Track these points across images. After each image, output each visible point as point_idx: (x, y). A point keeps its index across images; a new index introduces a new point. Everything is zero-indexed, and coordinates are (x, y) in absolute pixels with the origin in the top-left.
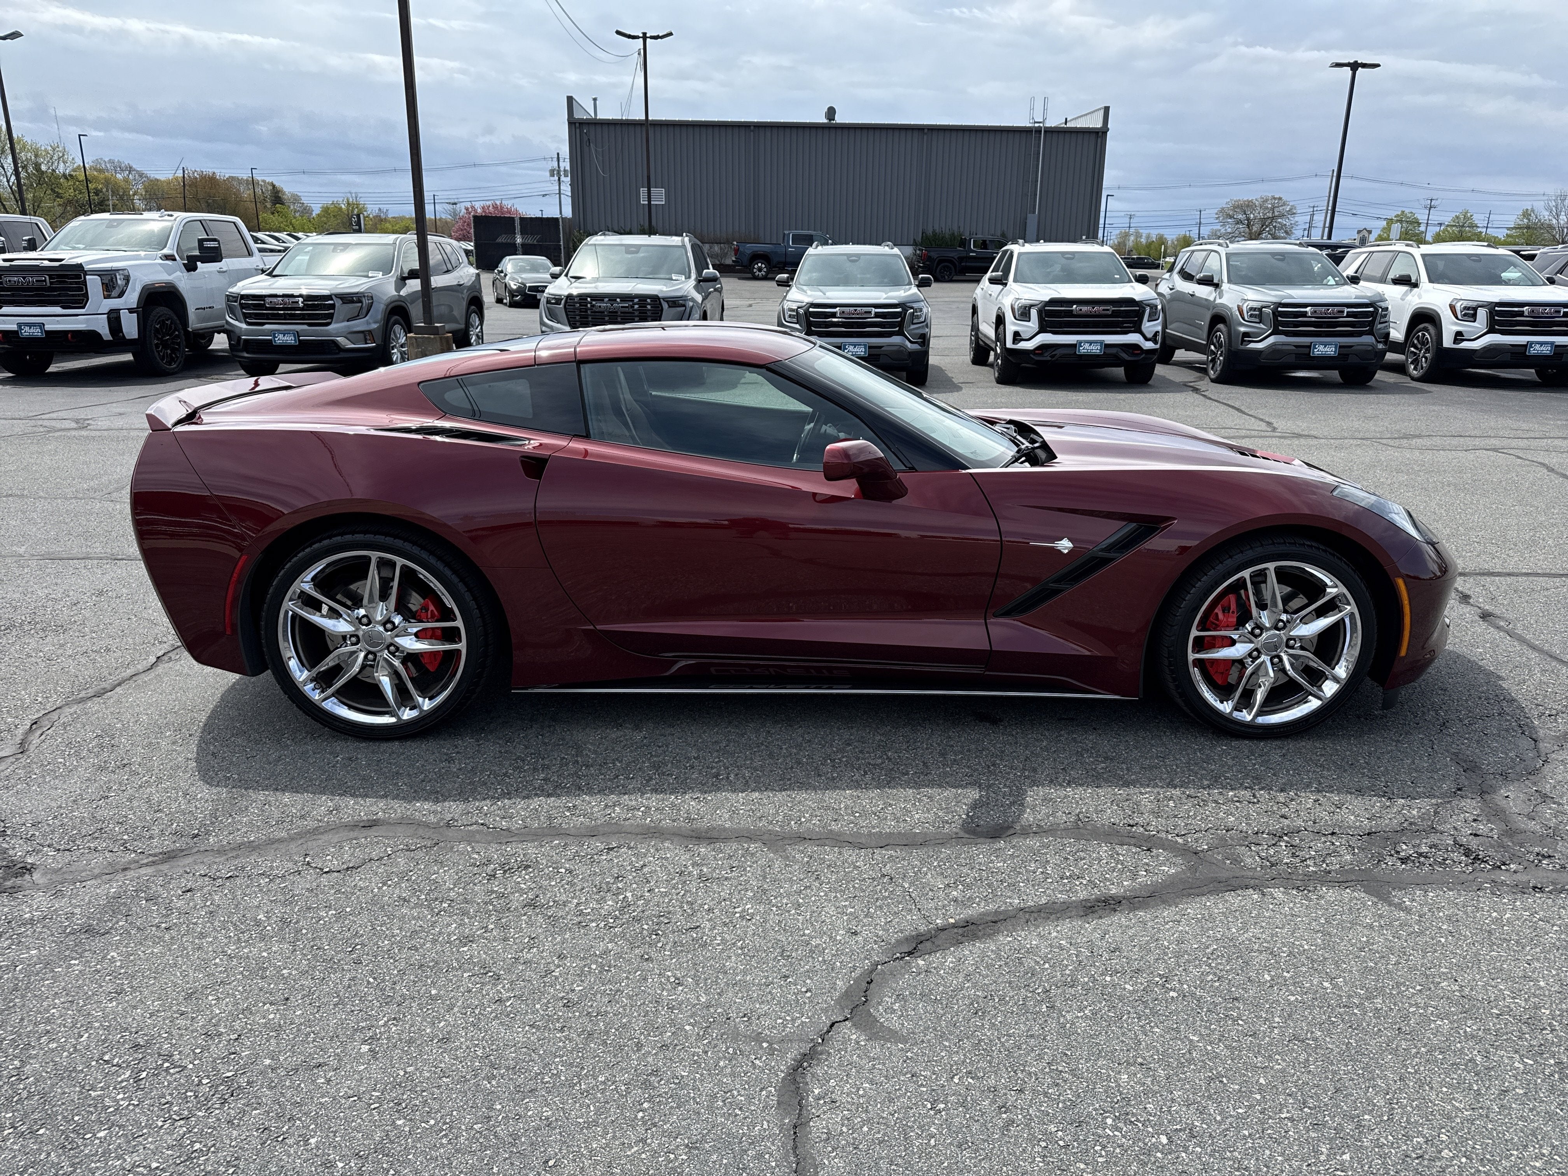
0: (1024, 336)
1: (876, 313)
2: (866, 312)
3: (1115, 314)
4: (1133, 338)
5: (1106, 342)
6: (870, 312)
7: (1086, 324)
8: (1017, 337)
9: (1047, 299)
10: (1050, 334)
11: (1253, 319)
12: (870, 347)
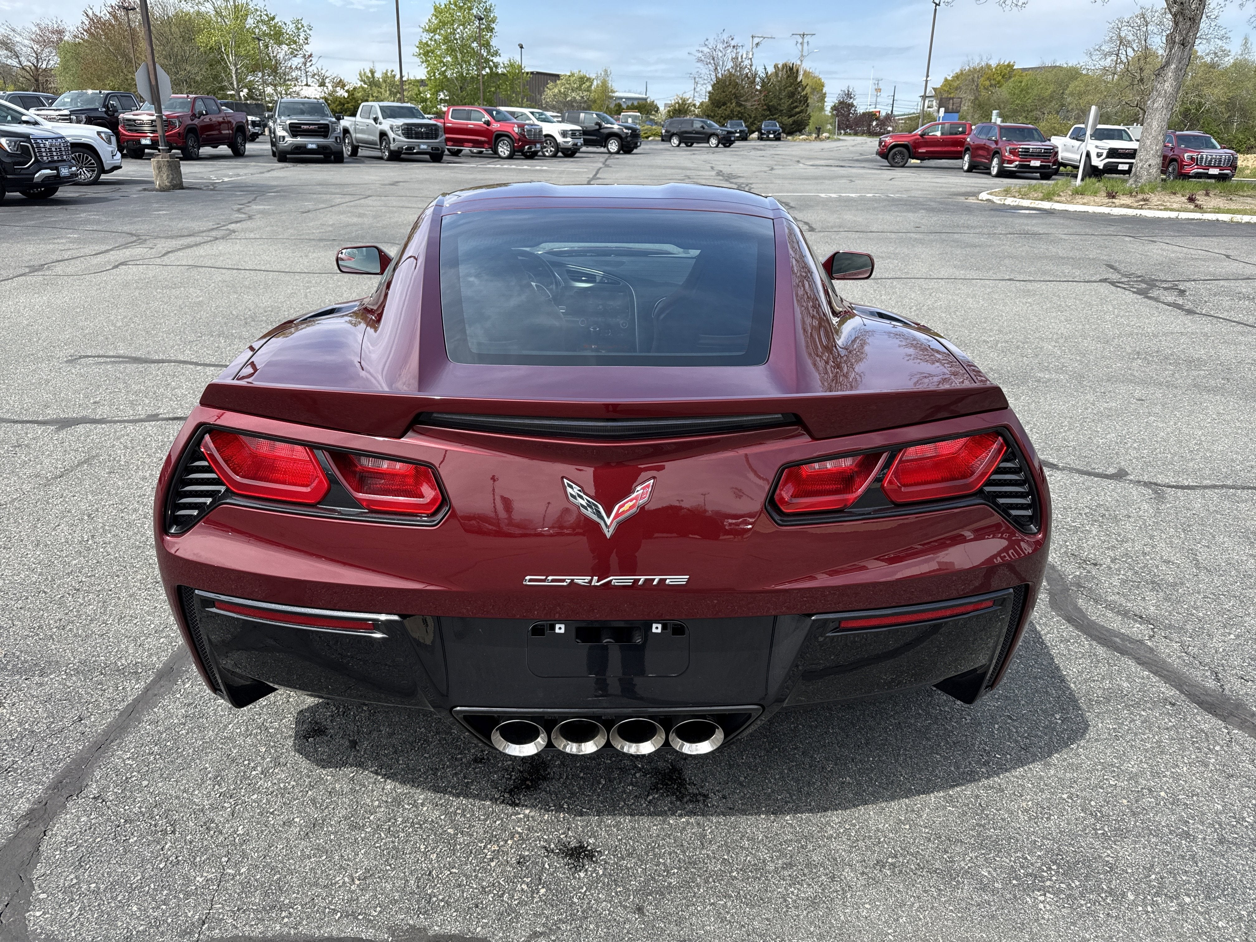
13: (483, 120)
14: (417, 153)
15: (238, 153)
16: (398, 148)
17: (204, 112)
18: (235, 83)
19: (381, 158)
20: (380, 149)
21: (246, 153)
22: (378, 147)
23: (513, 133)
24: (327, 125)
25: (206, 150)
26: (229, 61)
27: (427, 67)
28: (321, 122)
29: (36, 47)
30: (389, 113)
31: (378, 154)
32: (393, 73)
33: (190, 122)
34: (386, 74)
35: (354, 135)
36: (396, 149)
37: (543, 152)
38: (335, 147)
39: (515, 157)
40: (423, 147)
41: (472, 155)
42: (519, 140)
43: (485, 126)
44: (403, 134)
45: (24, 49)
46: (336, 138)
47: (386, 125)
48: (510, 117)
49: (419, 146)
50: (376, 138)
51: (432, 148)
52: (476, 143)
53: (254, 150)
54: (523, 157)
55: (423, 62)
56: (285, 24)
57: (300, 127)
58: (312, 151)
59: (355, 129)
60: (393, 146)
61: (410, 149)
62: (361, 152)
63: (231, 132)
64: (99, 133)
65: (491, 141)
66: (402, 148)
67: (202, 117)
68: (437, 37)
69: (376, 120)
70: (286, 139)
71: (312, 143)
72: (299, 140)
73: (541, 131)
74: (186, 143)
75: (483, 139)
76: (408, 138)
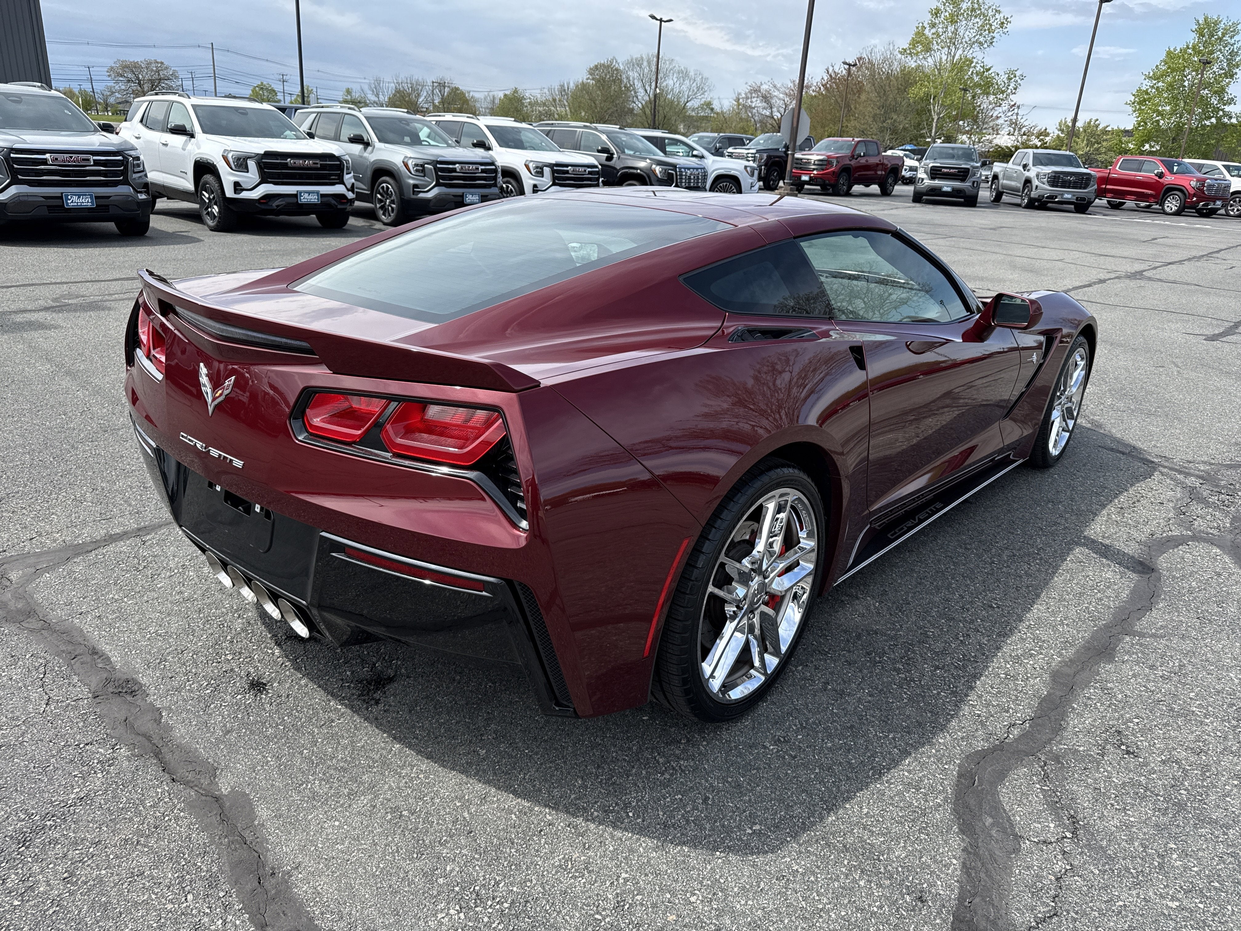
0: (244, 186)
1: (94, 160)
2: (84, 160)
3: (323, 167)
4: (339, 189)
5: (321, 193)
6: (88, 160)
7: (301, 176)
8: (238, 187)
9: (262, 152)
10: (271, 185)
11: (418, 174)
12: (96, 197)
13: (1156, 172)
14: (1059, 202)
15: (886, 193)
16: (1039, 196)
17: (862, 154)
18: (933, 131)
19: (1019, 205)
20: (1021, 196)
21: (893, 193)
22: (1020, 194)
23: (1188, 187)
24: (968, 169)
25: (857, 188)
26: (934, 111)
27: (1138, 117)
28: (963, 166)
29: (787, 99)
30: (1039, 160)
31: (1018, 200)
32: (1097, 122)
33: (849, 162)
34: (1089, 123)
35: (1001, 181)
36: (1037, 196)
37: (1227, 210)
38: (970, 191)
39: (1183, 213)
40: (1066, 196)
41: (1137, 210)
42: (1194, 195)
43: (1157, 178)
44: (1048, 182)
45: (778, 102)
46: (974, 182)
47: (1032, 173)
48: (1193, 169)
49: (1062, 195)
50: (1020, 185)
51: (1077, 198)
52: (1140, 197)
53: (900, 191)
54: (1196, 215)
55: (1134, 111)
56: (998, 75)
57: (941, 171)
58: (946, 194)
59: (1004, 175)
60: (1034, 194)
61: (1052, 197)
62: (1005, 198)
63: (883, 173)
64: (746, 167)
65: (1159, 196)
66: (1043, 196)
67: (859, 158)
68: (1160, 84)
69: (1025, 166)
70: (925, 181)
71: (947, 186)
72: (937, 182)
73: (1229, 186)
74: (837, 181)
75: (1149, 192)
76: (1053, 186)
